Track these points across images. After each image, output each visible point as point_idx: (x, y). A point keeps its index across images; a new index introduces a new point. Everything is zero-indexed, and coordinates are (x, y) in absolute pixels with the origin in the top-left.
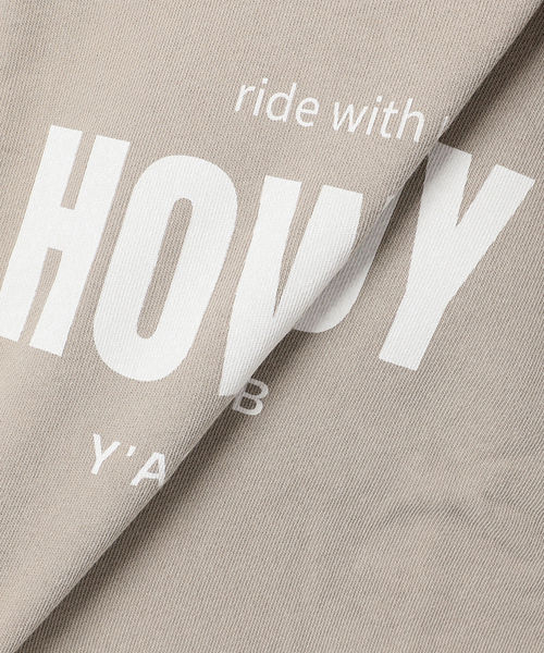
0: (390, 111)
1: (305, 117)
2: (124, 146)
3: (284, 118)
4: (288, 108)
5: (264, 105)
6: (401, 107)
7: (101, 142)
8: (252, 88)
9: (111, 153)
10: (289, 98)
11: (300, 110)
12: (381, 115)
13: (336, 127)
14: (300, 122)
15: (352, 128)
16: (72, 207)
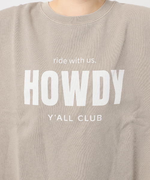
0: (78, 60)
1: (65, 62)
2: (38, 71)
3: (62, 63)
4: (62, 61)
5: (58, 61)
6: (80, 59)
7: (34, 71)
8: (56, 59)
9: (36, 73)
10: (62, 60)
11: (64, 61)
12: (77, 60)
13: (71, 63)
14: (64, 63)
15: (73, 63)
16: (32, 82)
